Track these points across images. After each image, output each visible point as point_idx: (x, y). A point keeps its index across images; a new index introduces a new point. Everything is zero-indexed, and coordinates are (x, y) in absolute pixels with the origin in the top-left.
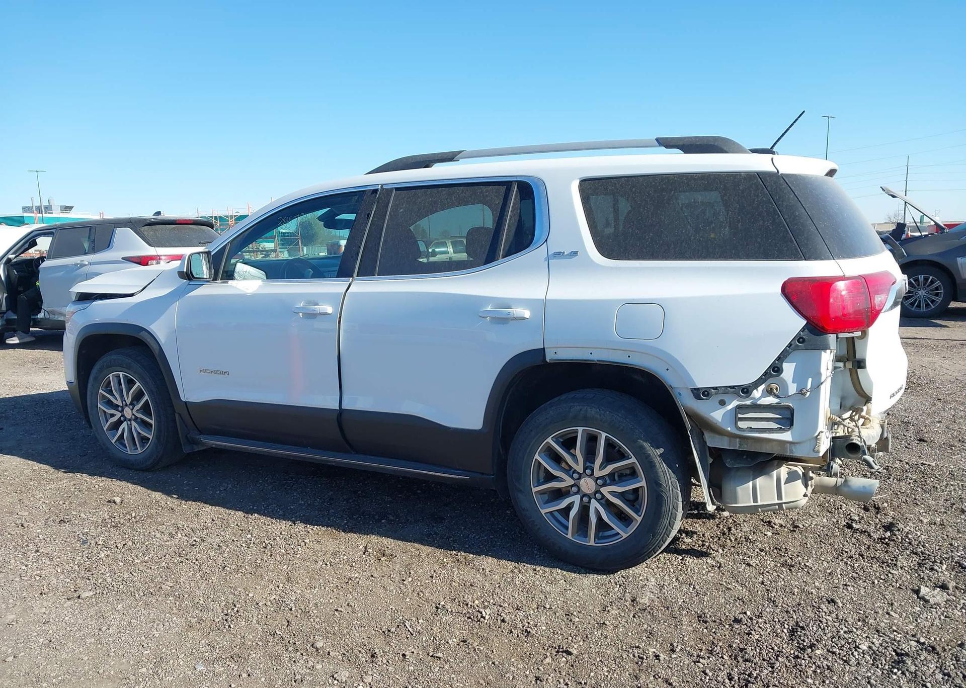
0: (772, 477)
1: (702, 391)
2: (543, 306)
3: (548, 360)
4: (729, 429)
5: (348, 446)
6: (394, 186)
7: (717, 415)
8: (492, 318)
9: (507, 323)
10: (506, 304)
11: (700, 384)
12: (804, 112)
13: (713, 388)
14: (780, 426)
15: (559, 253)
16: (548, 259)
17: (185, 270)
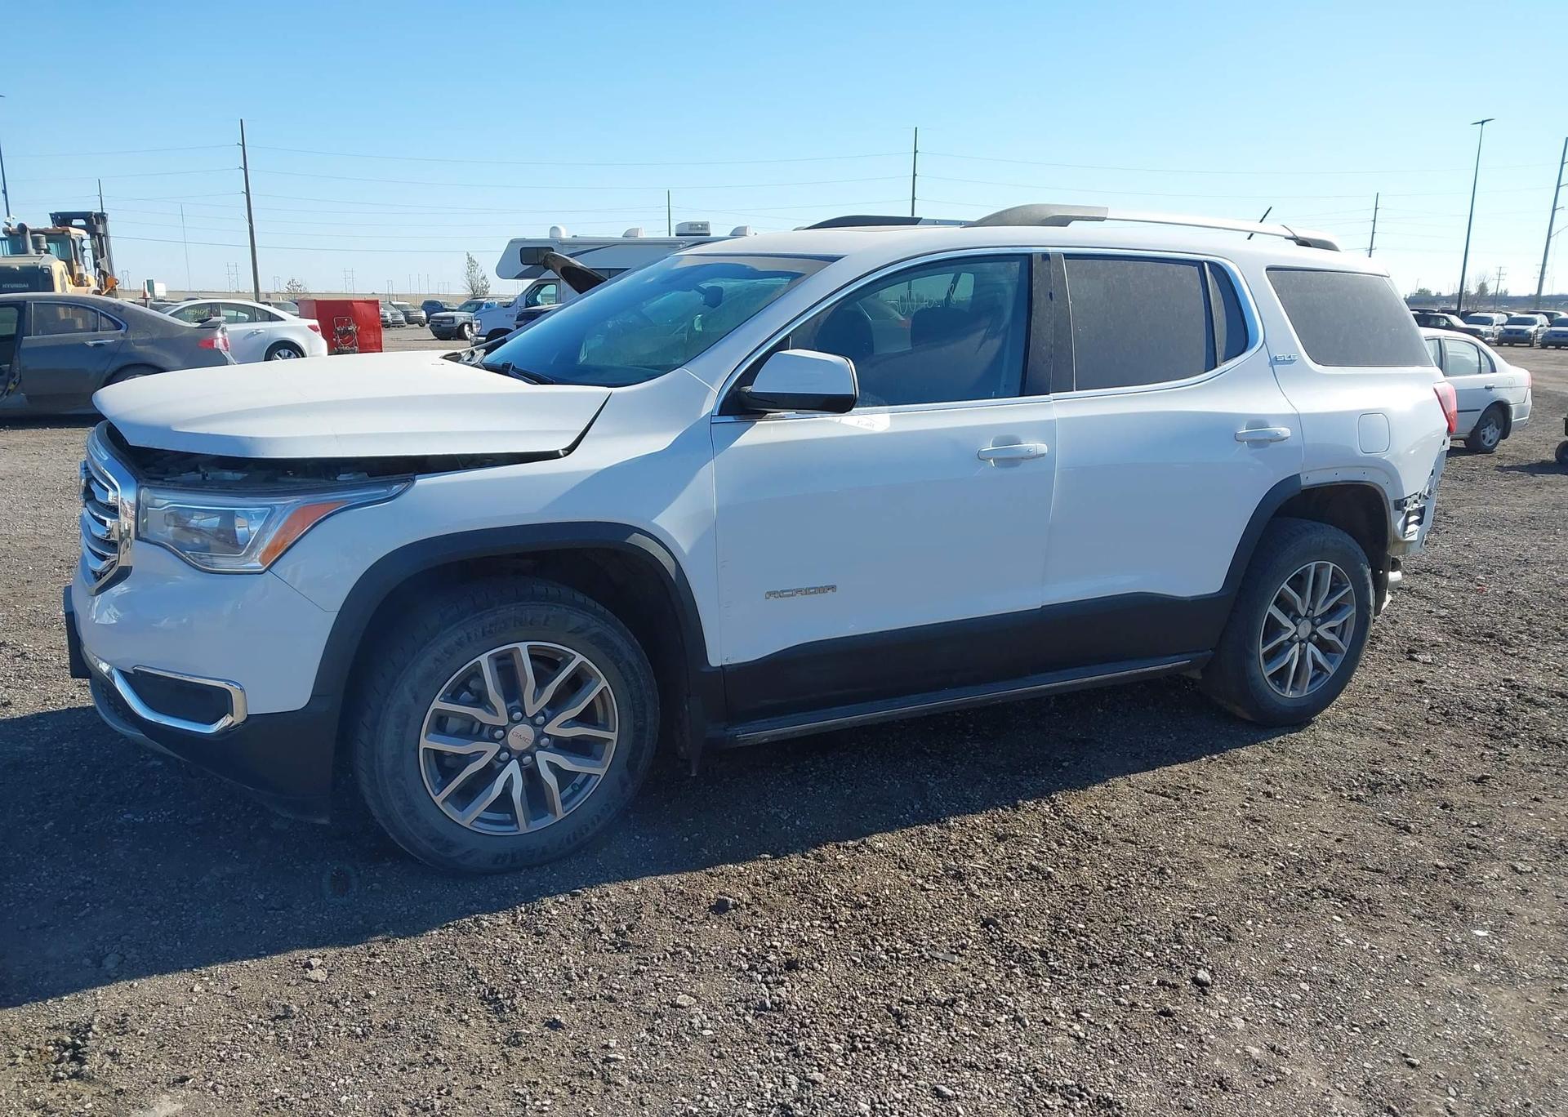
15: (1281, 358)
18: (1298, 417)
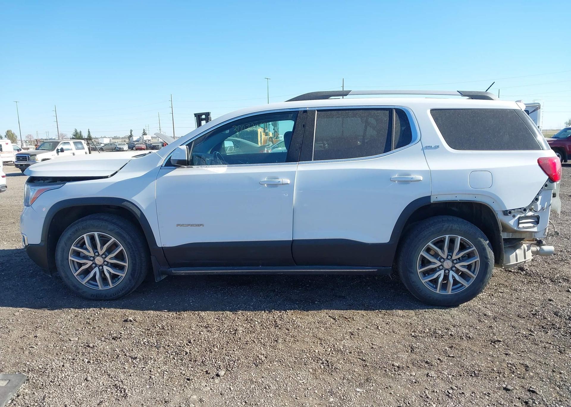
0: (521, 249)
1: (508, 211)
2: (429, 173)
3: (432, 202)
4: (515, 228)
5: (295, 262)
6: (316, 108)
7: (512, 222)
8: (398, 181)
9: (409, 183)
10: (407, 173)
11: (508, 208)
12: (494, 82)
13: (513, 210)
14: (534, 225)
15: (429, 146)
16: (423, 149)
17: (187, 159)
18: (430, 172)
